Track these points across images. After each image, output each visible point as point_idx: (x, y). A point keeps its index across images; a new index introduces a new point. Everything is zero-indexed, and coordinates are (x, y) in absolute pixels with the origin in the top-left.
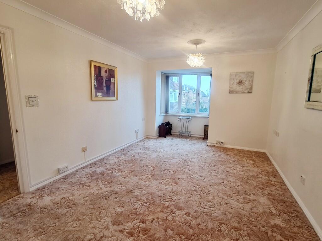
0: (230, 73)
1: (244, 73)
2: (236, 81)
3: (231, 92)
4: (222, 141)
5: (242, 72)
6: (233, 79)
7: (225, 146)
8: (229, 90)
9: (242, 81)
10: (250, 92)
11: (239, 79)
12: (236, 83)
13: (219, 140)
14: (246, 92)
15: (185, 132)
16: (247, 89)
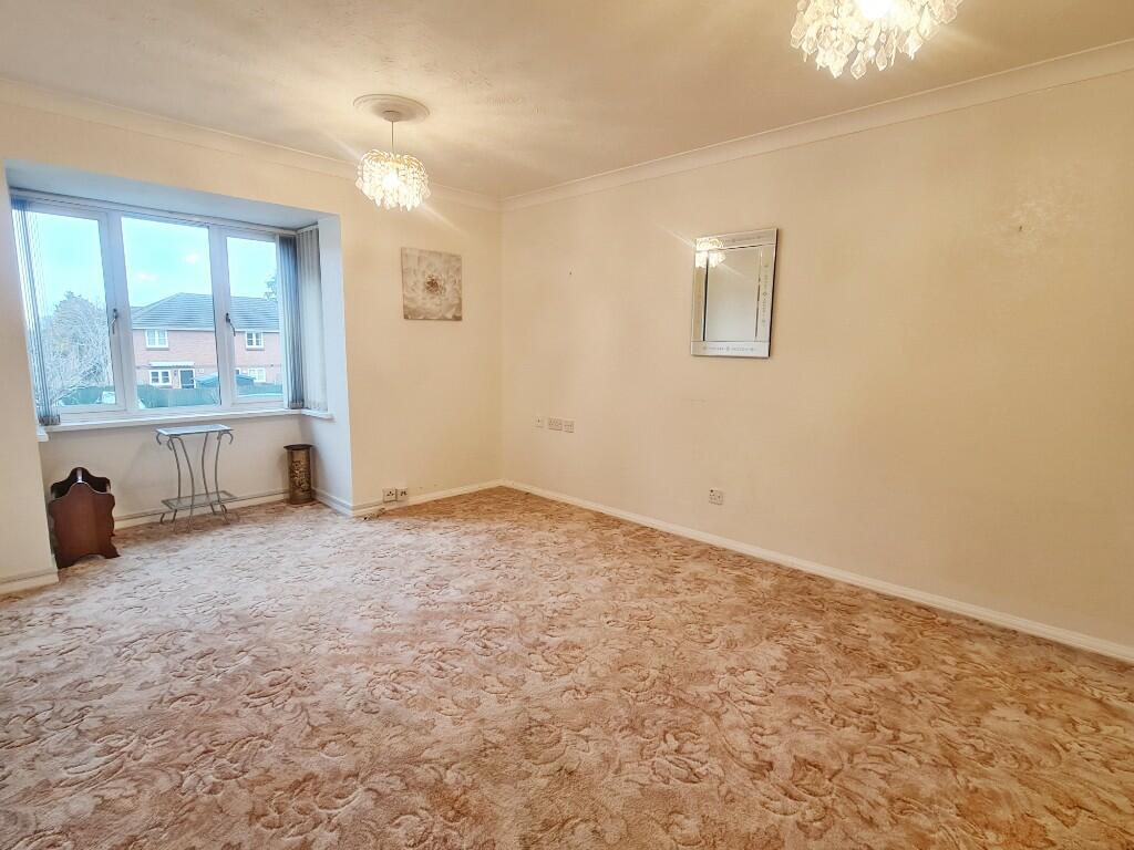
0: (402, 250)
1: (440, 254)
2: (422, 280)
3: (409, 314)
4: (401, 487)
5: (436, 253)
6: (415, 271)
7: (413, 500)
8: (405, 307)
9: (437, 279)
10: (458, 318)
11: (430, 273)
12: (422, 287)
13: (391, 486)
14: (449, 316)
15: (204, 499)
16: (451, 306)
